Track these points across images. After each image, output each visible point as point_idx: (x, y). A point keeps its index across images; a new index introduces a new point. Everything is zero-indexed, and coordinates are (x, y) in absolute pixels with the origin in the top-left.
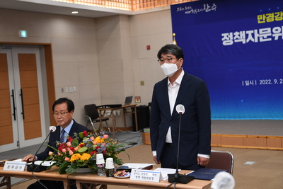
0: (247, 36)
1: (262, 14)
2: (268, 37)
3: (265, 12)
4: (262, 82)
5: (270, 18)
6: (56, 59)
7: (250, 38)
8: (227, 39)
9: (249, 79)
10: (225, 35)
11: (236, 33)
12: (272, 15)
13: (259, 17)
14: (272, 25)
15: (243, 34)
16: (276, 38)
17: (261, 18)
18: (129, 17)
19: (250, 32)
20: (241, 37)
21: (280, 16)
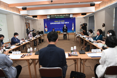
2: (56, 24)
6: (30, 25)
11: (52, 23)
17: (55, 21)
18: (37, 20)
21: (57, 21)
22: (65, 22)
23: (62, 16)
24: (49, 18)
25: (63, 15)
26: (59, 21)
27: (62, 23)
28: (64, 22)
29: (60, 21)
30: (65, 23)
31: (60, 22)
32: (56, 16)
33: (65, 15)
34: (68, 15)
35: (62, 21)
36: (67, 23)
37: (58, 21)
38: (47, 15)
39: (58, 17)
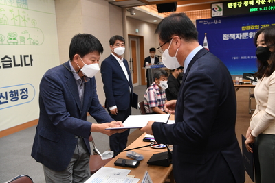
0: (236, 36)
1: (244, 26)
2: (247, 37)
3: (246, 25)
4: (242, 58)
5: (248, 28)
7: (238, 37)
8: (226, 37)
9: (236, 56)
10: (225, 35)
11: (231, 35)
12: (249, 27)
13: (243, 28)
14: (249, 31)
15: (234, 35)
16: (251, 38)
19: (238, 34)
20: (233, 36)
21: (253, 28)
24: (220, 14)
26: (263, 26)
32: (251, 2)
38: (212, 4)
39: (261, 9)
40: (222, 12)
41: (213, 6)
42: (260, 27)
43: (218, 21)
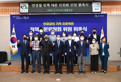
1: (45, 22)
2: (47, 30)
3: (46, 22)
5: (48, 24)
10: (31, 28)
11: (36, 28)
12: (48, 23)
13: (44, 23)
14: (48, 26)
15: (38, 28)
16: (49, 31)
17: (44, 24)
21: (51, 24)
22: (75, 26)
23: (66, 8)
25: (72, 5)
26: (58, 24)
27: (65, 29)
28: (73, 27)
29: (60, 24)
30: (75, 29)
31: (59, 26)
32: (48, 5)
33: (75, 5)
34: (87, 5)
35: (67, 24)
36: (80, 29)
37: (55, 22)
38: (20, 3)
39: (55, 10)
40: (27, 10)
41: (21, 5)
42: (55, 24)
43: (27, 17)
